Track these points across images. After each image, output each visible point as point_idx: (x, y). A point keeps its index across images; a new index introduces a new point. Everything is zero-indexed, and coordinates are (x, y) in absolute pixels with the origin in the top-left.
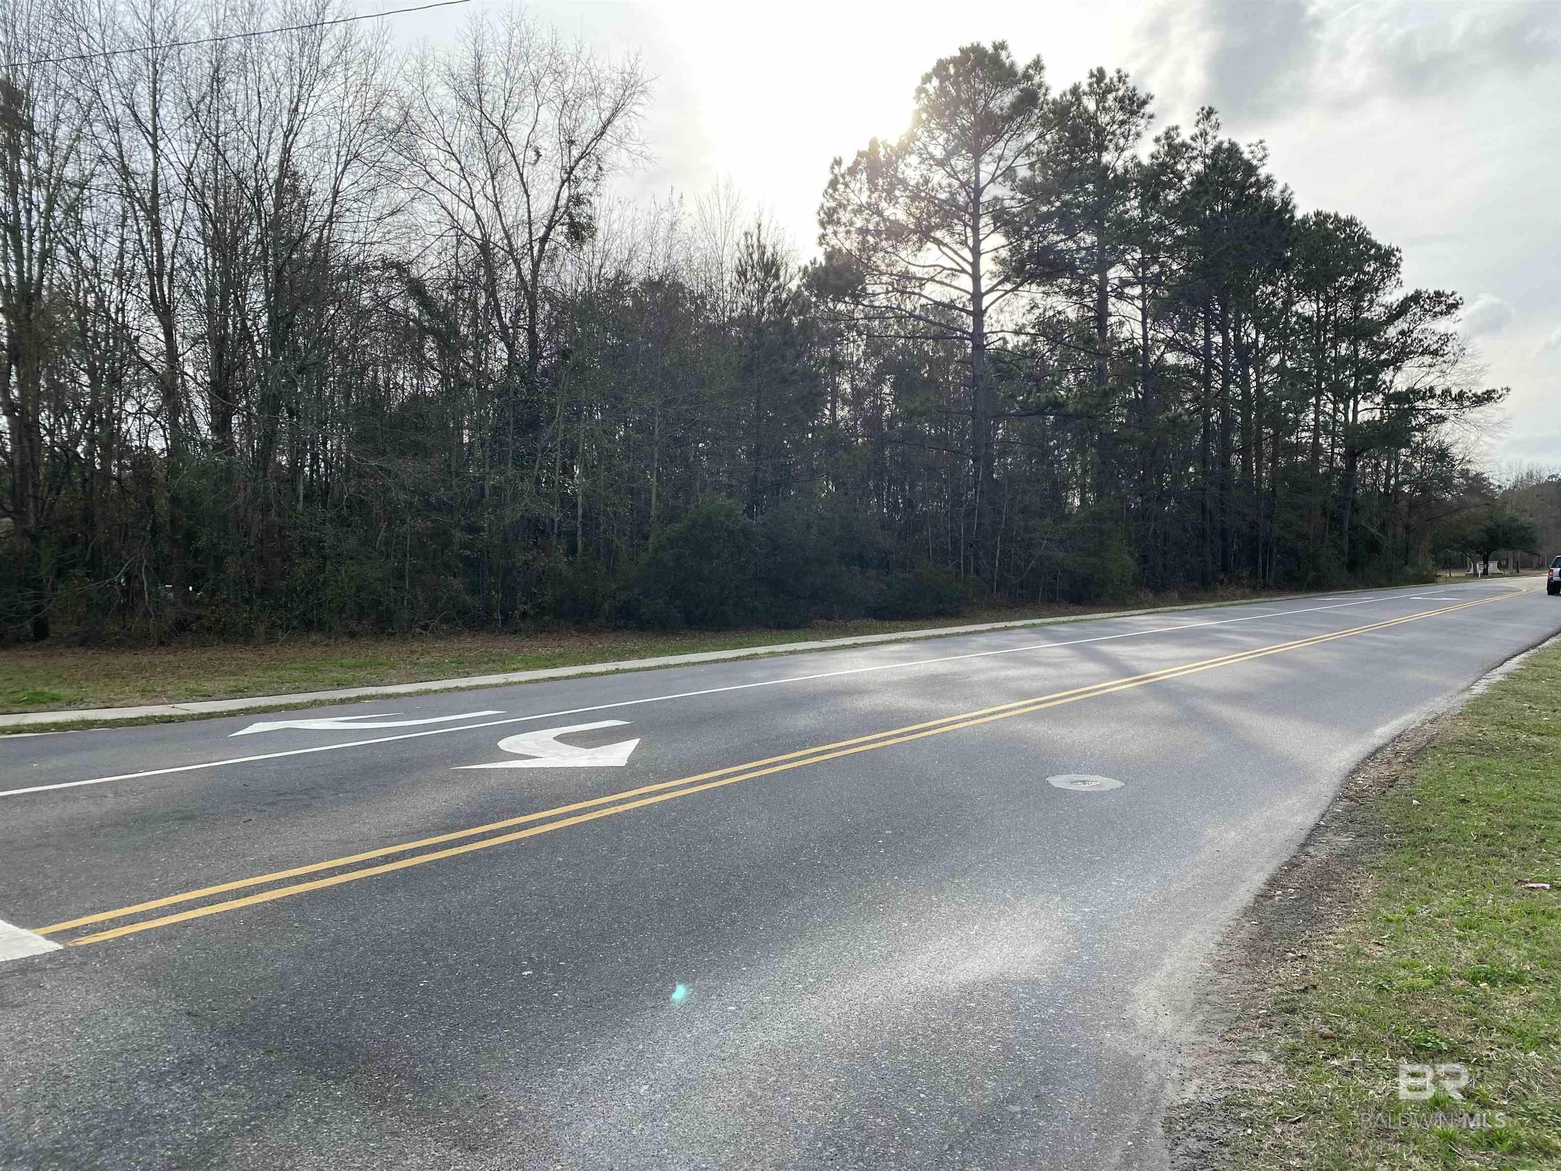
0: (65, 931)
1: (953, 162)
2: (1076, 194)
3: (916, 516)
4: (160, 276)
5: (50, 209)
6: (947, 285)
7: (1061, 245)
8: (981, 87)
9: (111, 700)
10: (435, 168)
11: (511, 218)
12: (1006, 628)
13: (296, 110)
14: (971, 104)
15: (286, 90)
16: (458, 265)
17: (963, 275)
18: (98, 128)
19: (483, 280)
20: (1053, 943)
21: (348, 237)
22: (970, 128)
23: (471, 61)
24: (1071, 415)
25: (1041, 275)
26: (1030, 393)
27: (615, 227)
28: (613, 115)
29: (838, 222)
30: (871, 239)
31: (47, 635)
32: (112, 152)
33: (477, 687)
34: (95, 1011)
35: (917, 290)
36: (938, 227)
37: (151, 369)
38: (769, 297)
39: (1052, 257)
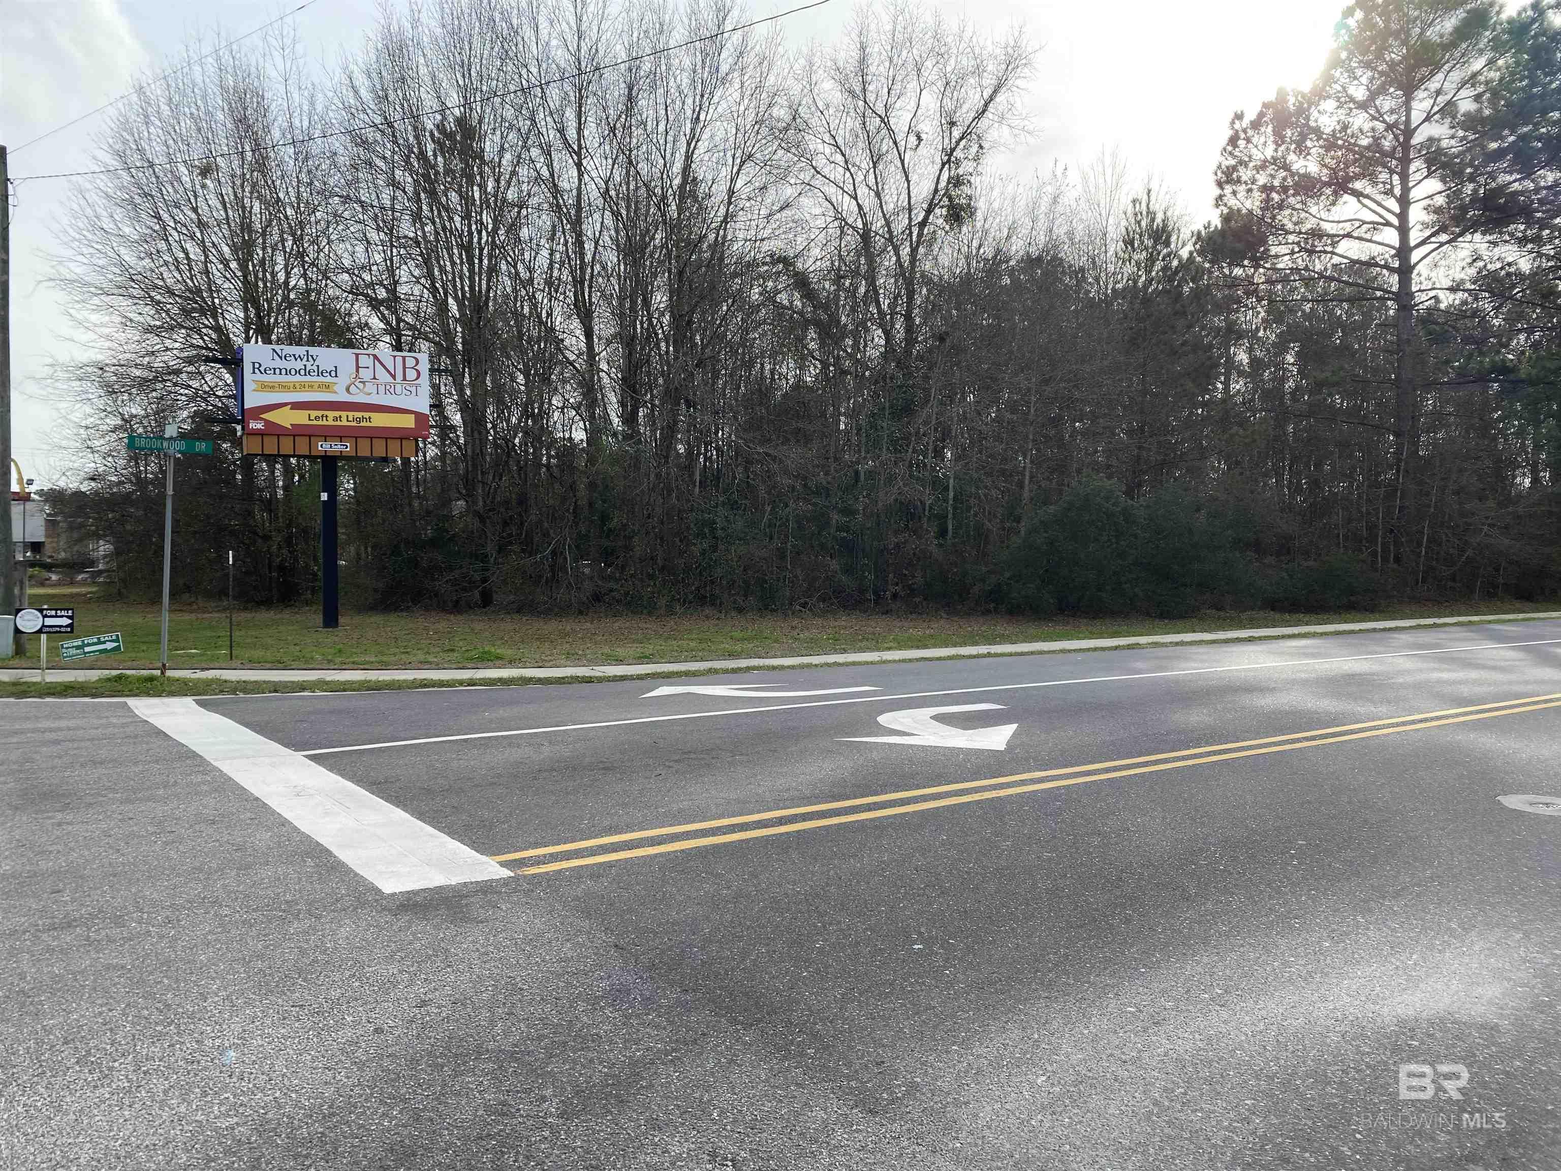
0: (515, 860)
1: (1378, 102)
2: (1535, 125)
3: (1324, 498)
4: (582, 283)
5: (495, 230)
6: (1370, 241)
7: (1516, 186)
8: (1416, 13)
9: (543, 661)
10: (820, 162)
11: (892, 206)
12: (1435, 625)
13: (698, 118)
14: (1402, 35)
15: (689, 101)
16: (840, 256)
17: (1387, 229)
18: (535, 152)
19: (863, 269)
20: (1516, 985)
21: (741, 235)
22: (1401, 62)
23: (855, 54)
24: (1522, 381)
25: (1489, 221)
26: (1470, 357)
27: (996, 205)
28: (995, 92)
29: (1239, 181)
30: (1275, 196)
31: (491, 602)
32: (545, 172)
33: (854, 664)
34: (540, 935)
35: (1329, 249)
36: (1357, 177)
37: (574, 367)
38: (1159, 265)
39: (1502, 201)
